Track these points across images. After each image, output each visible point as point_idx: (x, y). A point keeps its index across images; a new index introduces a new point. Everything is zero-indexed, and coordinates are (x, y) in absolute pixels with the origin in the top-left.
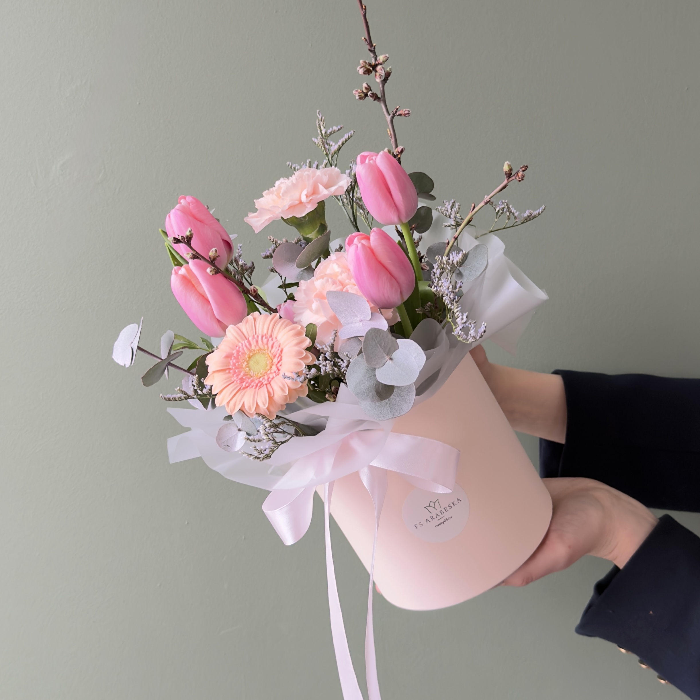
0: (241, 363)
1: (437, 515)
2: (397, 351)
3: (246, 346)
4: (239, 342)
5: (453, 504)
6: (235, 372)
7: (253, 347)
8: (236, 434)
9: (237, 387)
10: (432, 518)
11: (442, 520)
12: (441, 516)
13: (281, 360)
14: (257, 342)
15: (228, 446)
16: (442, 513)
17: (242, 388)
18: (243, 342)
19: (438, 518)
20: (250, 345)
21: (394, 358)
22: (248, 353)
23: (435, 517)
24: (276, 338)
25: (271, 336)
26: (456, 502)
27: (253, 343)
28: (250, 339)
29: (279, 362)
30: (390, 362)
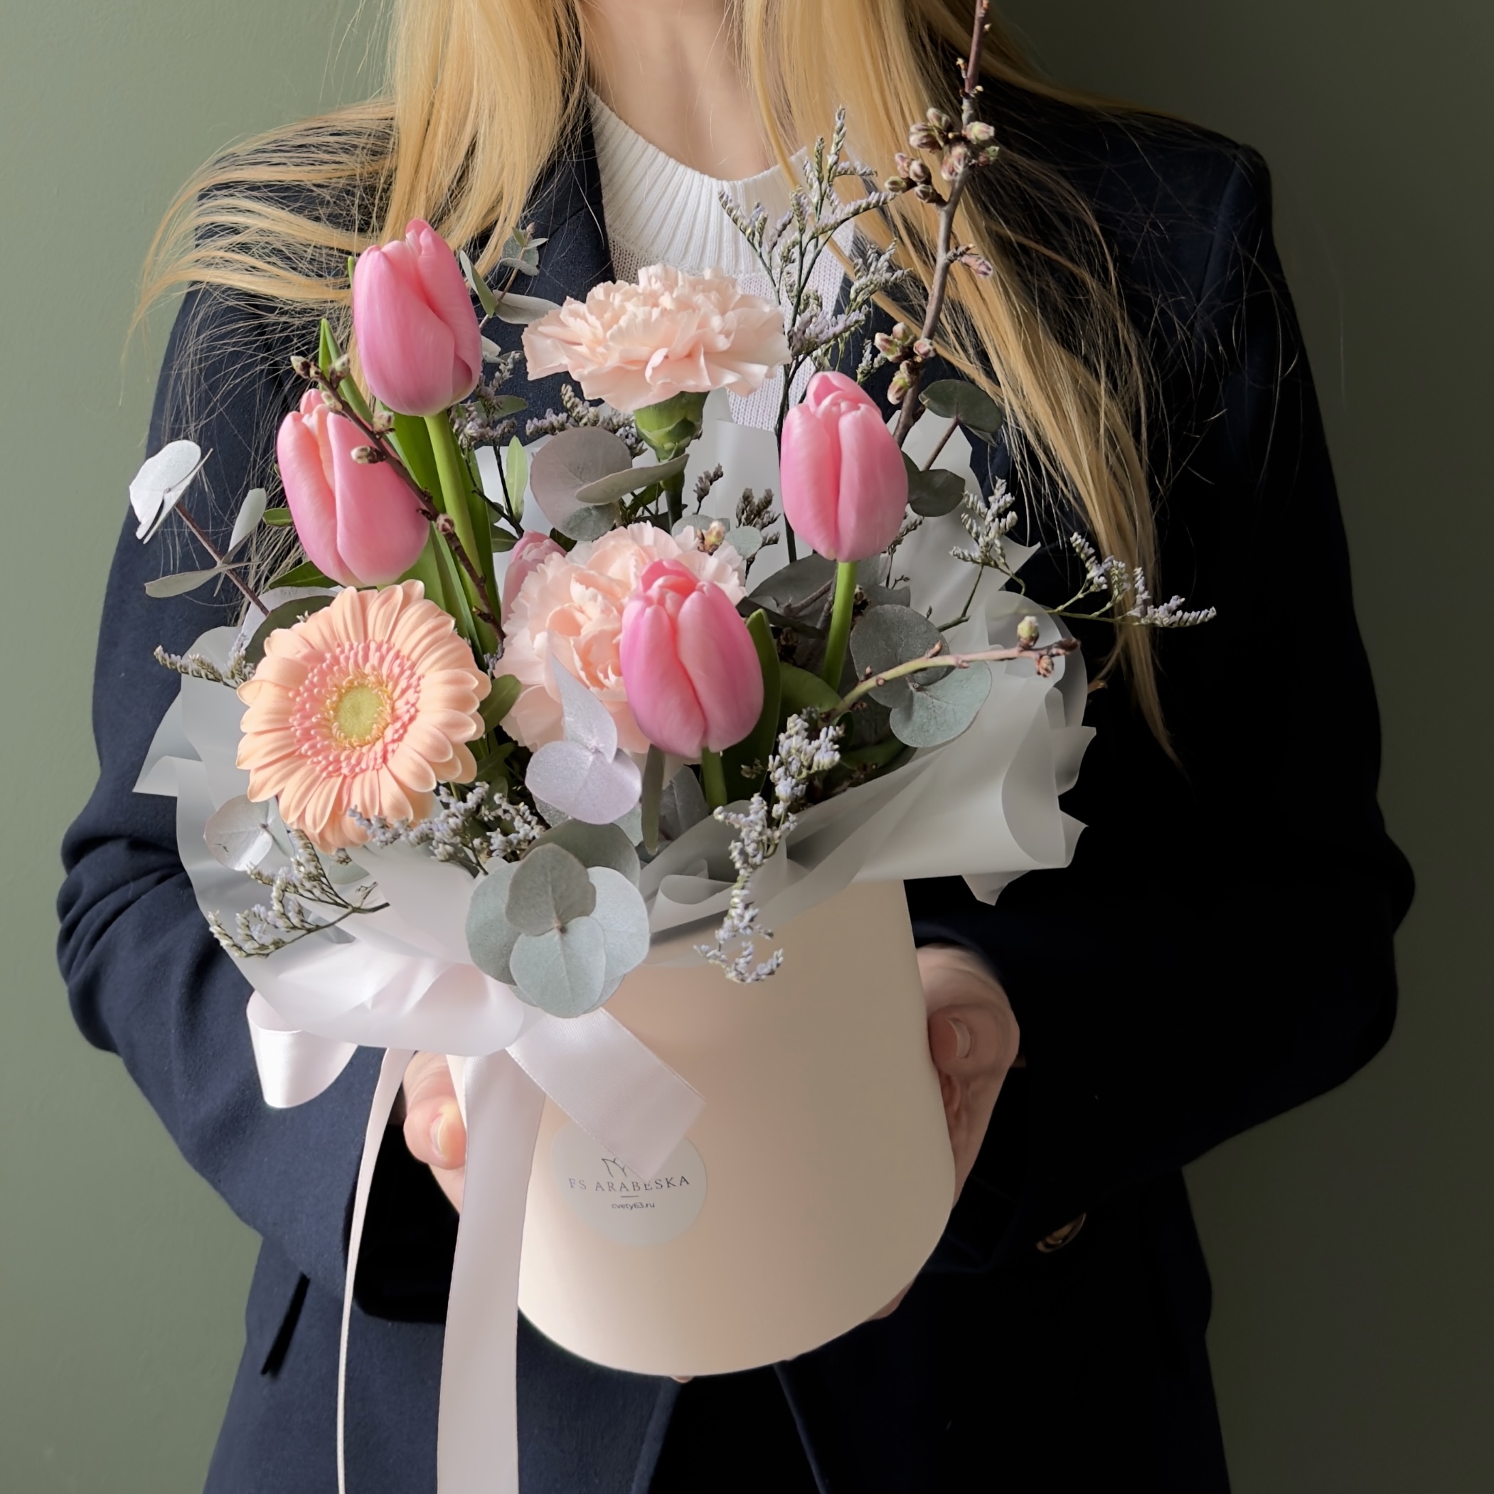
0: (328, 692)
1: (623, 1186)
2: (584, 919)
3: (356, 654)
4: (349, 639)
5: (668, 1183)
6: (302, 709)
7: (367, 669)
8: (255, 832)
9: (291, 744)
10: (611, 1187)
11: (631, 1202)
12: (631, 1193)
13: (400, 739)
14: (382, 659)
15: (225, 848)
16: (637, 1188)
17: (297, 753)
18: (355, 644)
19: (624, 1193)
20: (366, 658)
21: (569, 930)
22: (351, 677)
23: (617, 1186)
24: (419, 679)
25: (413, 666)
26: (676, 1181)
27: (374, 658)
28: (373, 646)
29: (394, 741)
30: (555, 935)
